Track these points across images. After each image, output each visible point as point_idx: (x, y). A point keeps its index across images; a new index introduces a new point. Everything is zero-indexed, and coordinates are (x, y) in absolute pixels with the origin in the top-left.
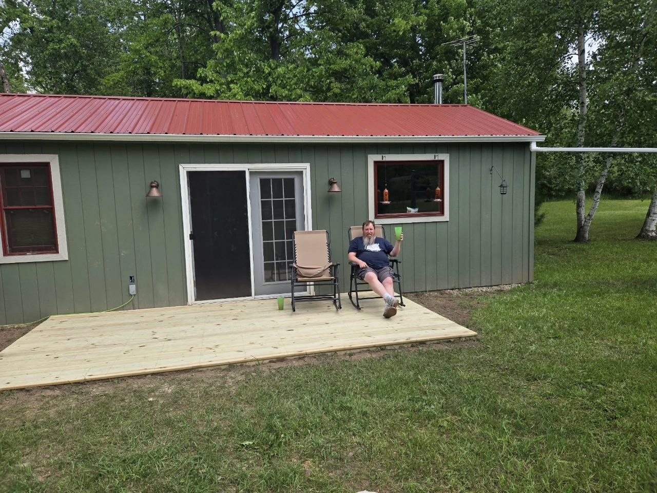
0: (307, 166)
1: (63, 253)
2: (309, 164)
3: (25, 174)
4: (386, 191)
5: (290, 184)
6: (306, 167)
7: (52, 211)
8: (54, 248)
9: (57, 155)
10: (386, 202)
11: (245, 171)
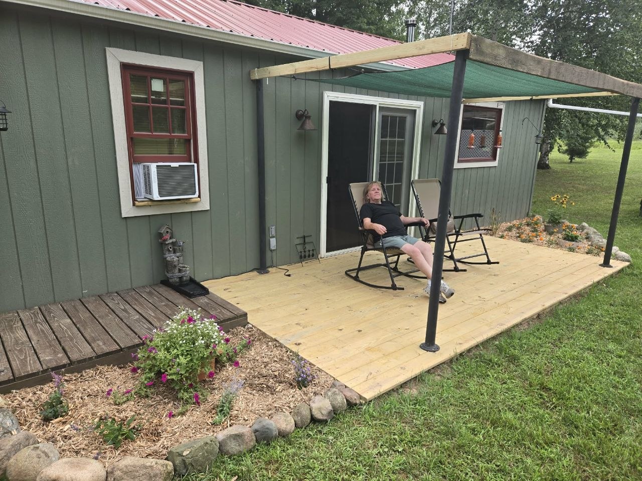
0: (421, 104)
1: (205, 202)
2: (423, 102)
3: (157, 86)
6: (419, 106)
9: (202, 63)
11: (376, 106)
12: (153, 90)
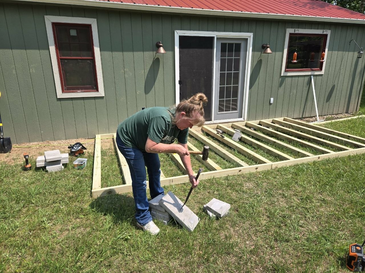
0: (251, 35)
1: (101, 92)
2: (253, 33)
3: (73, 33)
4: (296, 53)
5: (238, 46)
6: (249, 36)
7: (93, 60)
8: (95, 88)
9: (96, 19)
10: (295, 61)
11: (214, 37)
12: (71, 35)
